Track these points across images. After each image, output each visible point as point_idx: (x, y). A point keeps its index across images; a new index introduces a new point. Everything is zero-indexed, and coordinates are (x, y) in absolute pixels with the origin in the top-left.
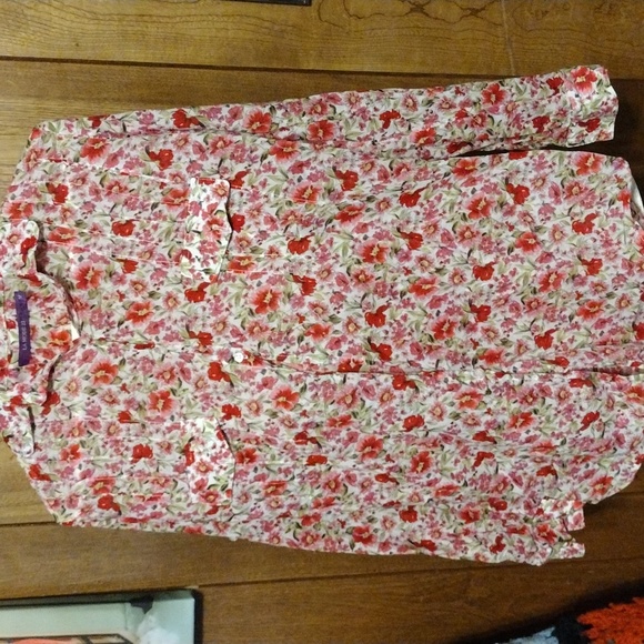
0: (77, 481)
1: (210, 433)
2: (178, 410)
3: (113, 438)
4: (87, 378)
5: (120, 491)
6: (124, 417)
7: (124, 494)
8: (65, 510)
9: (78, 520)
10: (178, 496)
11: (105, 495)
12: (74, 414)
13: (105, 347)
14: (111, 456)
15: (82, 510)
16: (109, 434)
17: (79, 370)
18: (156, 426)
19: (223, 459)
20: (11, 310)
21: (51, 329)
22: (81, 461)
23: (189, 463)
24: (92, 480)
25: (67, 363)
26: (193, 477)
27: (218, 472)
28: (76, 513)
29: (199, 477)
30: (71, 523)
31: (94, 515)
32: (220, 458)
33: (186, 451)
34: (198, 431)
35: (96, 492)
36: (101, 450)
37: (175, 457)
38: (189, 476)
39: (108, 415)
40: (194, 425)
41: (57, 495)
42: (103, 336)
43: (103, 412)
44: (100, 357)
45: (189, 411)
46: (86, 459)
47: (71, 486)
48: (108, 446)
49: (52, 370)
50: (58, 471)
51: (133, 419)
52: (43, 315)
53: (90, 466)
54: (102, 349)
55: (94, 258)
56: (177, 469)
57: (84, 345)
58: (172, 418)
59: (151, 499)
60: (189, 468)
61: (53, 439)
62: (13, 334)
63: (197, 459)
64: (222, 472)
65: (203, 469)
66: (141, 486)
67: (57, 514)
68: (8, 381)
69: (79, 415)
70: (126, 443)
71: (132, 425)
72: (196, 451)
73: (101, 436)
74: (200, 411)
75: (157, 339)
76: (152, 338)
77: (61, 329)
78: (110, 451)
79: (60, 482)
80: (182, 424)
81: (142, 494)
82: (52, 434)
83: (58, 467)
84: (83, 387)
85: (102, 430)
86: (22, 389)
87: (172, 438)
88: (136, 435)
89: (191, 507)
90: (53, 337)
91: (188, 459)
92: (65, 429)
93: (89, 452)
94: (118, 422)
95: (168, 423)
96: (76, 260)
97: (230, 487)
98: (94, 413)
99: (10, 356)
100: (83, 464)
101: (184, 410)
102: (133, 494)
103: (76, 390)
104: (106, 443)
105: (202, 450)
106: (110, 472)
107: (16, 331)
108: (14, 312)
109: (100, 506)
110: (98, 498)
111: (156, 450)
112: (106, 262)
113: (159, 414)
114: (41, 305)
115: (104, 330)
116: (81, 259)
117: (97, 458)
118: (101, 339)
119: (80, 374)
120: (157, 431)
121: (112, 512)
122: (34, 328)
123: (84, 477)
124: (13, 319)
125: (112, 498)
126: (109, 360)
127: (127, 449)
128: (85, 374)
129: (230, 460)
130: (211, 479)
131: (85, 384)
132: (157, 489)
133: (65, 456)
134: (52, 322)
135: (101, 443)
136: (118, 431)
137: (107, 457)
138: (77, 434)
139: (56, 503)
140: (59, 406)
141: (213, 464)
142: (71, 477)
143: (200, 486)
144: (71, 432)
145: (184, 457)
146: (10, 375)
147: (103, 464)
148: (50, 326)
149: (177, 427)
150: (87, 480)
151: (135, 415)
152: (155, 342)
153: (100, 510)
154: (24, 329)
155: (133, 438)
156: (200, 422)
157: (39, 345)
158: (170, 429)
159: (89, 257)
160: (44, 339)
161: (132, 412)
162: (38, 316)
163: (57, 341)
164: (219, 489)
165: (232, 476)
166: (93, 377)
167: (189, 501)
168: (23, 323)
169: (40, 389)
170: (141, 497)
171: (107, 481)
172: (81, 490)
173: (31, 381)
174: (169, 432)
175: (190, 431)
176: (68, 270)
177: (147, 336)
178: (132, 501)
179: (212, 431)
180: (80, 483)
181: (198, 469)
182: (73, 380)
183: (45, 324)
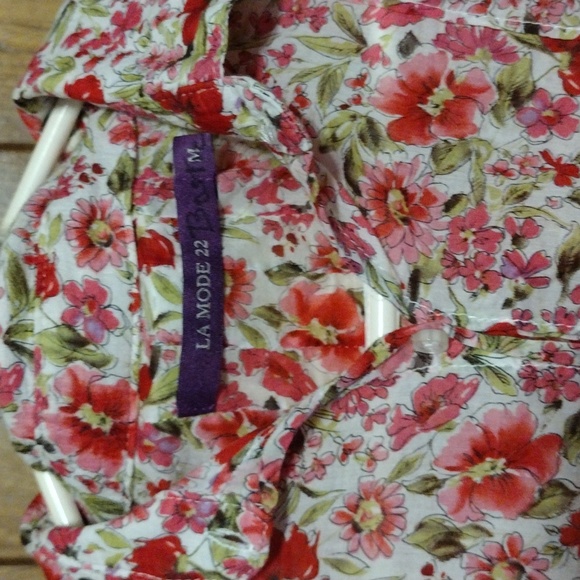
4: (430, 486)
13: (512, 363)
17: (395, 458)
20: (157, 202)
21: (299, 281)
25: (350, 426)
42: (506, 318)
49: (296, 443)
52: (271, 226)
54: (498, 374)
55: (457, 41)
57: (424, 358)
62: (165, 287)
68: (136, 476)
77: (332, 284)
84: (412, 521)
86: (179, 513)
90: (304, 310)
96: (390, 50)
99: (147, 374)
103: (382, 531)
107: (175, 274)
108: (171, 209)
112: (501, 53)
114: (263, 194)
115: (506, 290)
116: (407, 46)
118: (497, 332)
122: (238, 271)
124: (167, 231)
126: (526, 413)
128: (423, 470)
134: (302, 256)
146: (146, 452)
148: (295, 268)
154: (203, 271)
157: (255, 334)
159: (439, 41)
160: (273, 315)
162: (256, 229)
163: (317, 329)
166: (453, 482)
168: (203, 247)
169: (246, 517)
173: (217, 481)
176: (360, 81)
182: (369, 493)
183: (275, 261)
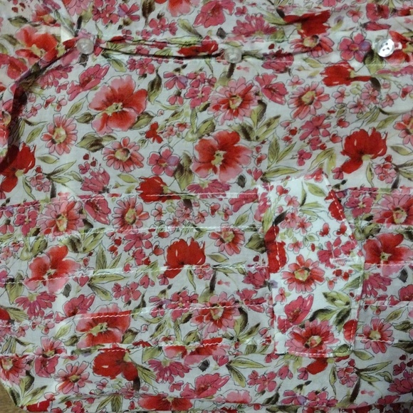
0: (59, 320)
1: (316, 205)
2: (252, 165)
3: (131, 231)
4: (88, 119)
5: (137, 339)
6: (152, 190)
7: (145, 344)
8: (32, 379)
9: (58, 398)
10: (249, 341)
11: (108, 346)
12: (60, 189)
14: (127, 268)
15: (66, 378)
16: (124, 224)
17: (70, 104)
18: (211, 201)
19: (343, 256)
21: (26, 26)
22: (70, 278)
23: (274, 268)
24: (88, 318)
25: (50, 91)
26: (282, 295)
27: (331, 283)
28: (53, 386)
29: (293, 295)
30: (45, 405)
31: (87, 389)
32: (337, 254)
33: (269, 244)
34: (291, 202)
35: (93, 340)
36: (109, 256)
37: (246, 256)
38: (275, 292)
39: (123, 187)
40: (283, 191)
41: (19, 349)
42: (120, 34)
43: (112, 182)
44: (113, 77)
45: (274, 166)
46: (78, 274)
47: (47, 329)
48: (120, 249)
50: (24, 301)
51: (167, 190)
53: (86, 291)
54: (117, 62)
56: (250, 278)
57: (84, 58)
58: (241, 182)
59: (198, 351)
60: (274, 277)
61: (21, 239)
63: (291, 257)
64: (341, 284)
65: (302, 277)
66: (177, 327)
67: (18, 389)
69: (70, 191)
70: (154, 240)
71: (165, 205)
72: (288, 241)
73: (109, 229)
74: (294, 164)
75: (221, 34)
76: (210, 32)
78: (125, 257)
79: (26, 322)
80: (261, 190)
81: (179, 344)
82: (18, 230)
83: (25, 292)
84: (80, 136)
85: (110, 217)
87: (241, 221)
88: (174, 223)
89: (274, 362)
90: (29, 40)
91: (272, 259)
92: (43, 217)
93: (86, 261)
94: (140, 201)
95: (234, 193)
97: (353, 316)
98: (96, 184)
100: (74, 285)
101: (264, 166)
102: (163, 344)
103: (66, 142)
104: (118, 242)
105: (300, 238)
106: (121, 304)
109: (97, 370)
110: (96, 353)
111: (211, 247)
113: (215, 177)
115: (120, 22)
117: (100, 272)
118: (116, 40)
119: (72, 112)
120: (213, 211)
121: (121, 381)
123: (72, 311)
125: (122, 353)
126: (130, 80)
127: (157, 251)
128: (84, 111)
129: (356, 259)
130: (318, 297)
131: (84, 130)
132: (208, 331)
133: (40, 271)
134: (27, 14)
135: (108, 243)
136: (141, 216)
137: (119, 270)
138: (63, 226)
139: (17, 365)
140: (32, 173)
141: (322, 266)
142: (47, 311)
143: (295, 313)
144: (53, 224)
145: (264, 256)
147: (109, 286)
148: (25, 20)
149: (251, 197)
150: (78, 317)
151: (171, 183)
152: (217, 40)
153: (98, 378)
155: (168, 229)
156: (296, 186)
158: (237, 204)
160: (12, 39)
161: (165, 178)
163: (35, 50)
164: (332, 319)
165: (358, 291)
166: (99, 116)
167: (269, 350)
170: (178, 348)
171: (114, 320)
172: (66, 338)
174: (236, 209)
175: (277, 203)
177: (202, 30)
178: (161, 357)
179: (320, 200)
180: (63, 324)
181: (292, 279)
182: (59, 124)
183: (13, 15)
